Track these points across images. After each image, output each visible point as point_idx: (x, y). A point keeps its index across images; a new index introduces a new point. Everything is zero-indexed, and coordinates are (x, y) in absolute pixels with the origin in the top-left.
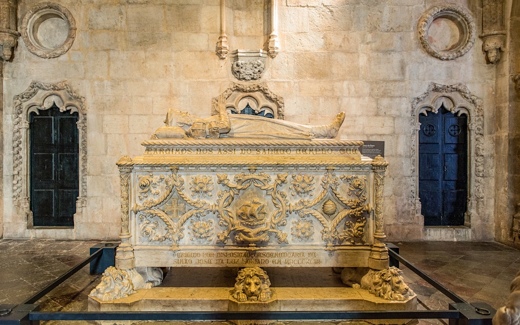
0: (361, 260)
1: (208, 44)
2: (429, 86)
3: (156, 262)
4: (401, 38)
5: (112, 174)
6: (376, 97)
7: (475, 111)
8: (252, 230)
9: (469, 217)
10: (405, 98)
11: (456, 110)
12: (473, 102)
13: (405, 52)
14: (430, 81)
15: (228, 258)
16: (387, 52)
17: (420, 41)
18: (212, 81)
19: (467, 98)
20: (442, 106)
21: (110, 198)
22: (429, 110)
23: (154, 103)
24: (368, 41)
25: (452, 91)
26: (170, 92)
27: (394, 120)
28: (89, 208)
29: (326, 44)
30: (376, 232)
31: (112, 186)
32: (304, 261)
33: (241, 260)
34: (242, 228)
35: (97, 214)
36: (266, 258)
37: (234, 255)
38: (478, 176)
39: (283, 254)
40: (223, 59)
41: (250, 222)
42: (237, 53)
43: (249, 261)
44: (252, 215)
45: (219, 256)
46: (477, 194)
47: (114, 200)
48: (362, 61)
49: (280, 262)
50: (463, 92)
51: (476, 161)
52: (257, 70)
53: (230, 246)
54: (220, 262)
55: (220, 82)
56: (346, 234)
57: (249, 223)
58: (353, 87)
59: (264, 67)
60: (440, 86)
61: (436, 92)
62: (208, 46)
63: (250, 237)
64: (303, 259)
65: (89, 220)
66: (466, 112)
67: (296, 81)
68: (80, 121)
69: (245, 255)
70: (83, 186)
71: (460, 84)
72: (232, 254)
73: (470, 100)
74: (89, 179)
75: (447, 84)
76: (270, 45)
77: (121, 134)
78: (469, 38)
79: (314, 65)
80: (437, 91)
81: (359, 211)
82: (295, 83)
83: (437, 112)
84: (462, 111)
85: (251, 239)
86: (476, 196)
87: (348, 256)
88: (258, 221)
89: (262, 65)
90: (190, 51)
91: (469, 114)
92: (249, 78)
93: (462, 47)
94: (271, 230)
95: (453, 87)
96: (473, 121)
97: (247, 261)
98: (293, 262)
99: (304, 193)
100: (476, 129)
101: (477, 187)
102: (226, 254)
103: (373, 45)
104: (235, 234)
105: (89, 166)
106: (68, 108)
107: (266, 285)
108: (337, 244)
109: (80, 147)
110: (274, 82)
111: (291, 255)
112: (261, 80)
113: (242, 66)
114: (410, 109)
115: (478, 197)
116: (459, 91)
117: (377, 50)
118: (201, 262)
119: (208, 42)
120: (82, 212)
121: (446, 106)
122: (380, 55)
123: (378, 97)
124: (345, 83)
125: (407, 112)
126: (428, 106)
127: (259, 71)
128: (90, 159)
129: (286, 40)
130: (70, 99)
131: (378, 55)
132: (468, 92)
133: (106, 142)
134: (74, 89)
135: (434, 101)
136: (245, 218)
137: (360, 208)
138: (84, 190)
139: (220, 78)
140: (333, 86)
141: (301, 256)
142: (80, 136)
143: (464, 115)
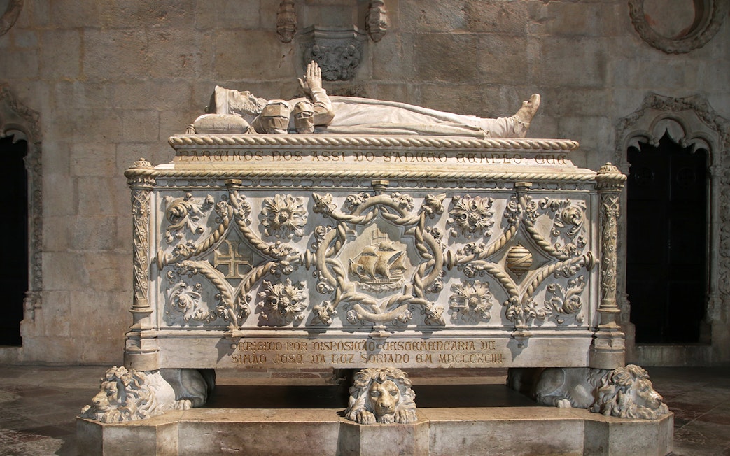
0: (574, 355)
1: (260, 17)
2: (645, 98)
3: (198, 360)
4: (597, 14)
5: (87, 249)
6: (555, 116)
7: (720, 143)
8: (379, 300)
9: (710, 326)
10: (606, 119)
11: (690, 142)
12: (719, 128)
13: (605, 38)
14: (647, 90)
15: (334, 352)
16: (574, 37)
17: (631, 20)
18: (267, 83)
19: (708, 121)
20: (666, 135)
21: (82, 293)
22: (645, 141)
23: (161, 121)
24: (541, 17)
25: (682, 109)
26: (191, 100)
27: (586, 156)
28: (46, 311)
29: (468, 19)
30: (603, 302)
31: (87, 271)
32: (473, 357)
33: (357, 354)
34: (360, 295)
35: (61, 321)
36: (404, 352)
37: (345, 347)
38: (724, 257)
39: (436, 345)
40: (287, 42)
41: (374, 284)
42: (314, 31)
43: (372, 357)
44: (380, 272)
45: (317, 348)
46: (721, 288)
47: (90, 296)
48: (532, 51)
49: (429, 358)
50: (703, 111)
51: (721, 230)
52: (348, 63)
53: (336, 329)
54: (319, 360)
55: (281, 84)
56: (549, 307)
57: (374, 287)
58: (517, 97)
59: (361, 57)
60: (664, 99)
61: (656, 111)
62: (260, 21)
63: (375, 312)
64: (472, 354)
65: (47, 333)
66: (705, 146)
67: (416, 83)
68: (30, 155)
69: (365, 347)
70: (35, 272)
71: (697, 96)
72: (340, 345)
73: (713, 124)
74: (46, 258)
75: (675, 96)
76: (371, 17)
77: (103, 177)
78: (713, 15)
79: (448, 56)
80: (657, 108)
81: (573, 264)
82: (414, 86)
83: (657, 144)
84: (700, 145)
85: (377, 315)
86: (720, 290)
87: (554, 348)
88: (390, 282)
89: (357, 55)
90: (228, 29)
91: (711, 150)
92: (333, 77)
93: (701, 32)
94: (413, 299)
95: (686, 100)
96: (717, 160)
97: (370, 357)
98: (454, 359)
99: (474, 231)
100: (722, 175)
101: (722, 275)
102: (329, 345)
103: (551, 24)
104: (346, 308)
105: (47, 236)
106: (9, 134)
107: (408, 397)
108: (533, 325)
109: (30, 202)
110: (378, 85)
111: (451, 345)
112: (355, 82)
113: (321, 55)
114: (613, 137)
115: (725, 292)
116: (695, 109)
117: (558, 34)
118: (284, 359)
119: (260, 12)
120: (33, 318)
121: (672, 136)
122: (563, 41)
123: (559, 116)
124: (504, 89)
125: (608, 142)
126: (643, 133)
127: (351, 65)
128: (48, 222)
129: (398, 12)
130: (13, 116)
131: (558, 42)
132: (710, 110)
133: (76, 192)
134: (21, 96)
135: (652, 126)
136: (366, 277)
137: (576, 259)
138: (36, 279)
139: (281, 77)
140: (481, 94)
141: (468, 348)
142: (30, 181)
143: (701, 151)
